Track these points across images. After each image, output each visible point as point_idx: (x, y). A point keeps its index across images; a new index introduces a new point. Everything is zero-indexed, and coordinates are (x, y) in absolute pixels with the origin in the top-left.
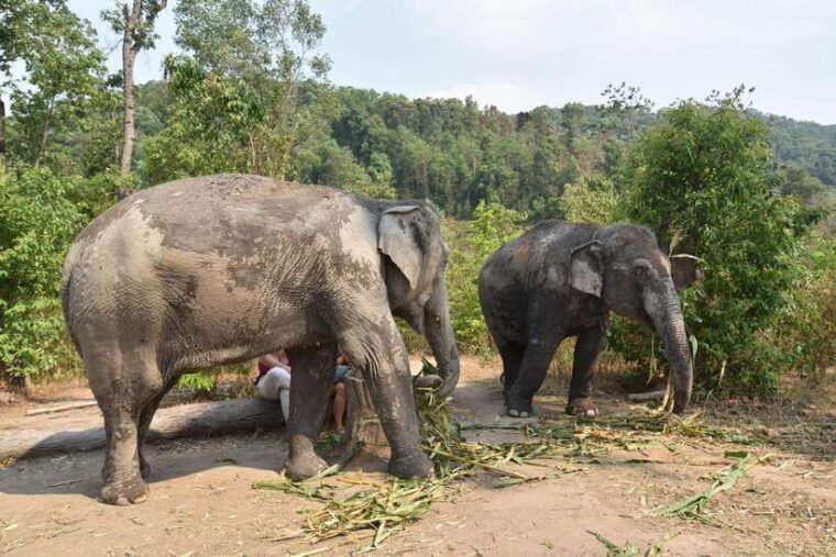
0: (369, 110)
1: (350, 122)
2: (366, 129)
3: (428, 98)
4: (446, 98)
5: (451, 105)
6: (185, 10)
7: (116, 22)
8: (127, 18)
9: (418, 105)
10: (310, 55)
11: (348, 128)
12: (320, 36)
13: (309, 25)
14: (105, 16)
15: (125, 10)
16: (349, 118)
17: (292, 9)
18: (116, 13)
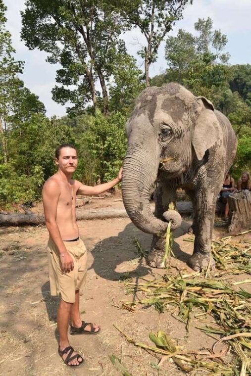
0: (246, 73)
7: (143, 54)
8: (146, 52)
11: (237, 83)
12: (225, 44)
13: (220, 40)
14: (138, 53)
15: (145, 49)
16: (237, 79)
17: (212, 35)
18: (142, 51)
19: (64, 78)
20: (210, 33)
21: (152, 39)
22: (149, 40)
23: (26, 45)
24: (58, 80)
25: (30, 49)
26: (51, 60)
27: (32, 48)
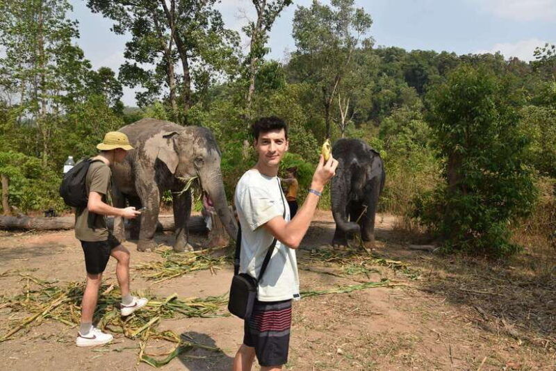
0: (430, 63)
1: (417, 71)
2: (426, 76)
3: (470, 54)
4: (482, 54)
5: (486, 58)
6: (299, 19)
7: (248, 31)
8: (253, 29)
9: (462, 59)
10: (362, 38)
11: (415, 75)
12: (369, 26)
13: (363, 20)
14: (244, 29)
15: (253, 25)
16: (416, 69)
17: (354, 12)
18: (249, 27)
19: (137, 52)
20: (351, 10)
21: (264, 13)
22: (259, 13)
23: (87, 6)
24: (127, 55)
25: (93, 11)
26: (117, 30)
27: (95, 10)
